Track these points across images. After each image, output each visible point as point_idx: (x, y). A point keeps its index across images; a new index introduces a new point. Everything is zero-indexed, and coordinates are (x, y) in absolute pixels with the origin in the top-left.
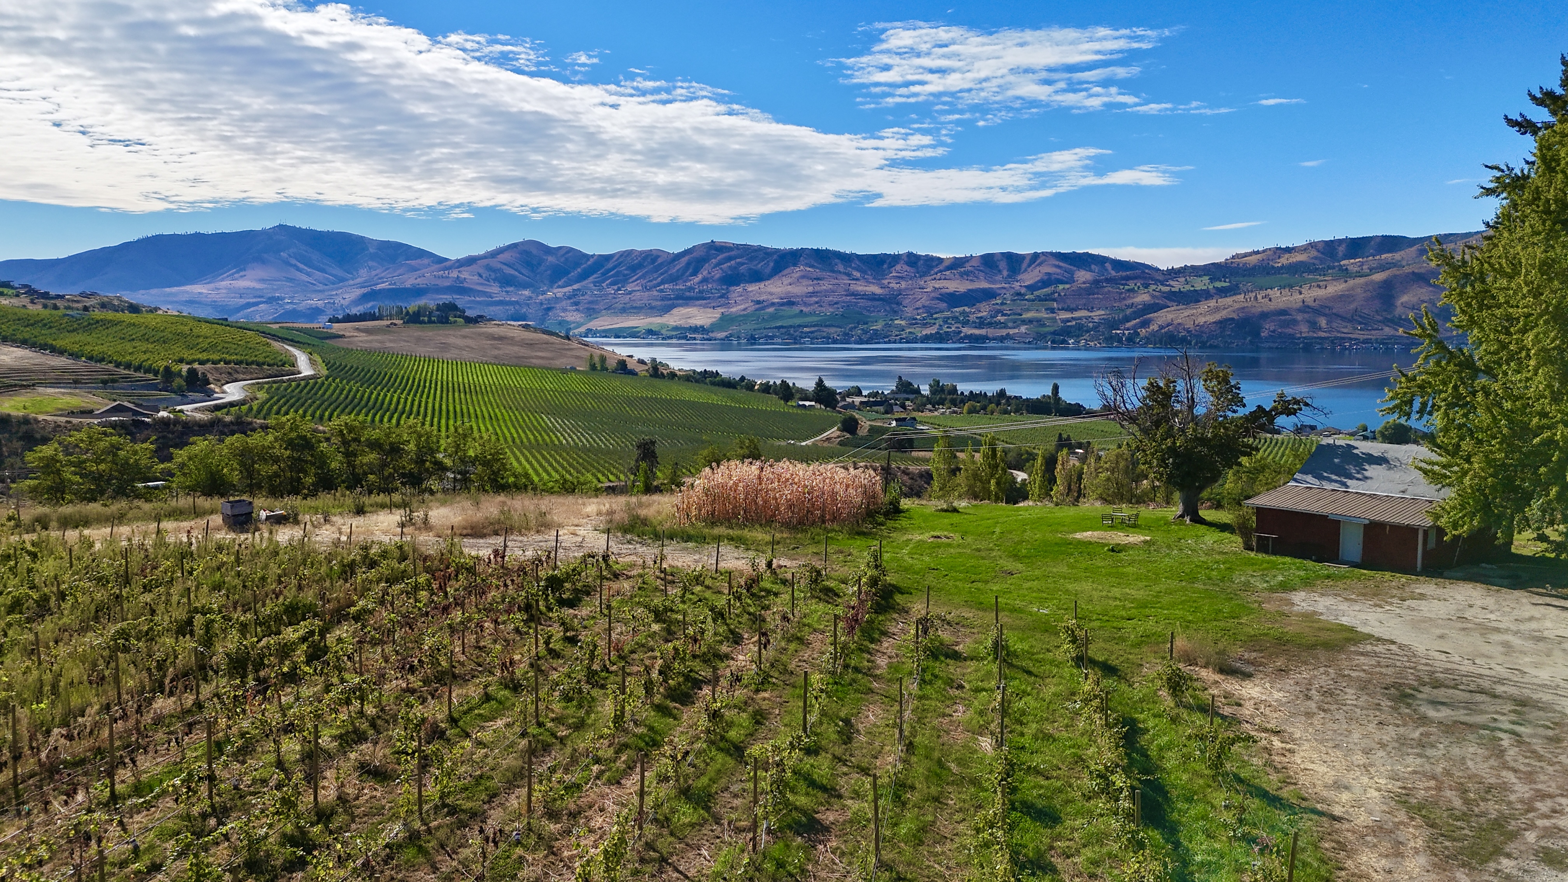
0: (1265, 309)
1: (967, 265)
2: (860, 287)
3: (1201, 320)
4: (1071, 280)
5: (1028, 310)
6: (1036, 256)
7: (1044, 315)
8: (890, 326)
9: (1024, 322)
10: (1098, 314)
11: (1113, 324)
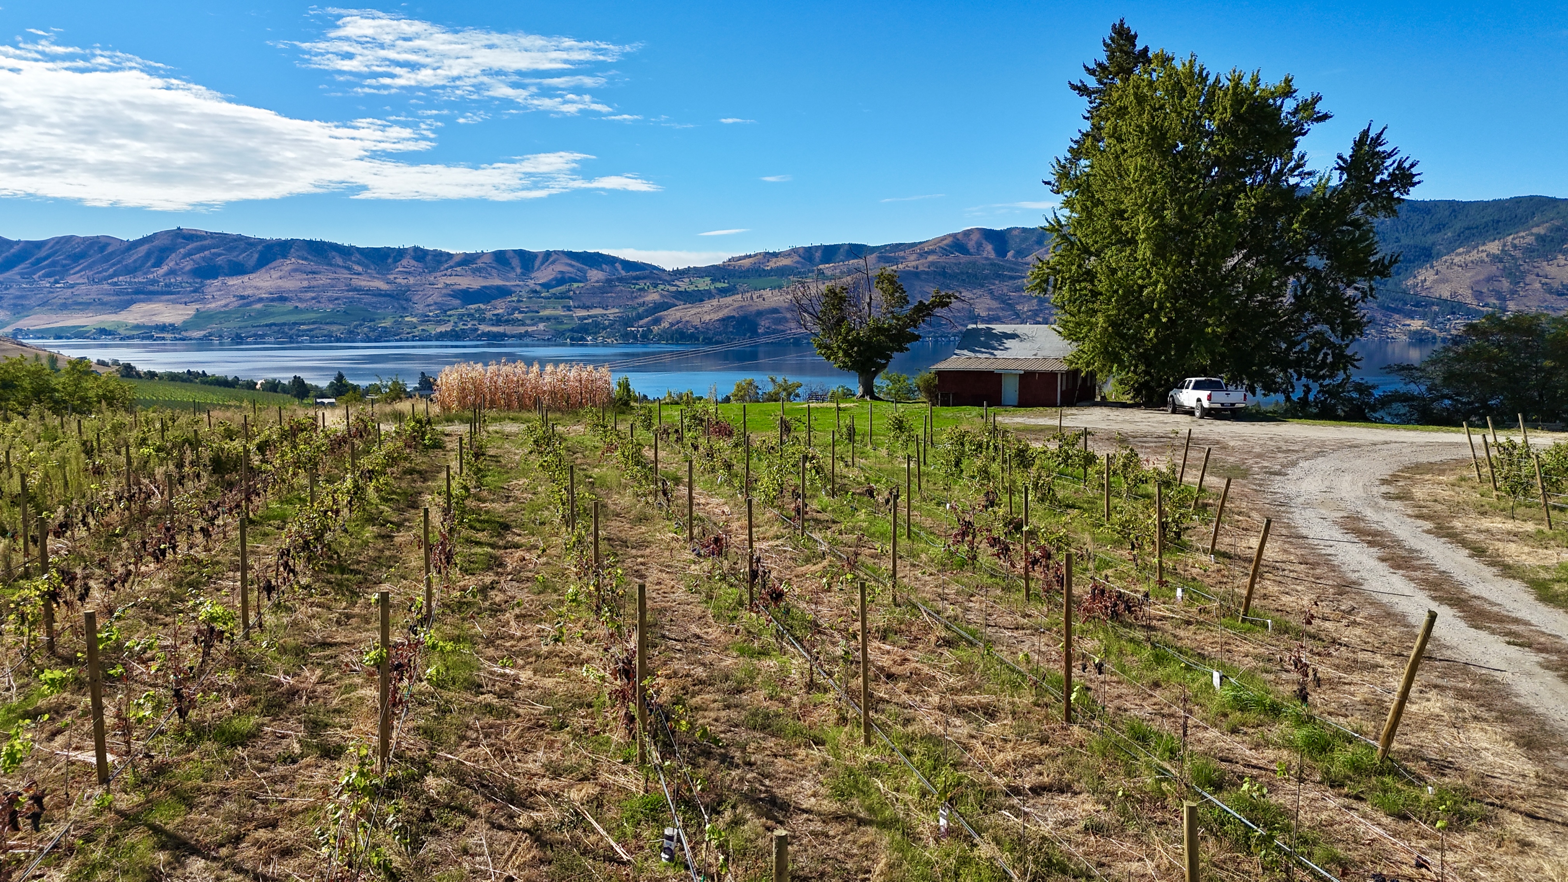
0: (760, 308)
1: (479, 261)
2: (363, 282)
3: (707, 318)
4: (584, 279)
5: (545, 308)
6: (548, 254)
7: (560, 312)
8: (400, 323)
9: (542, 319)
10: (613, 312)
11: (627, 322)
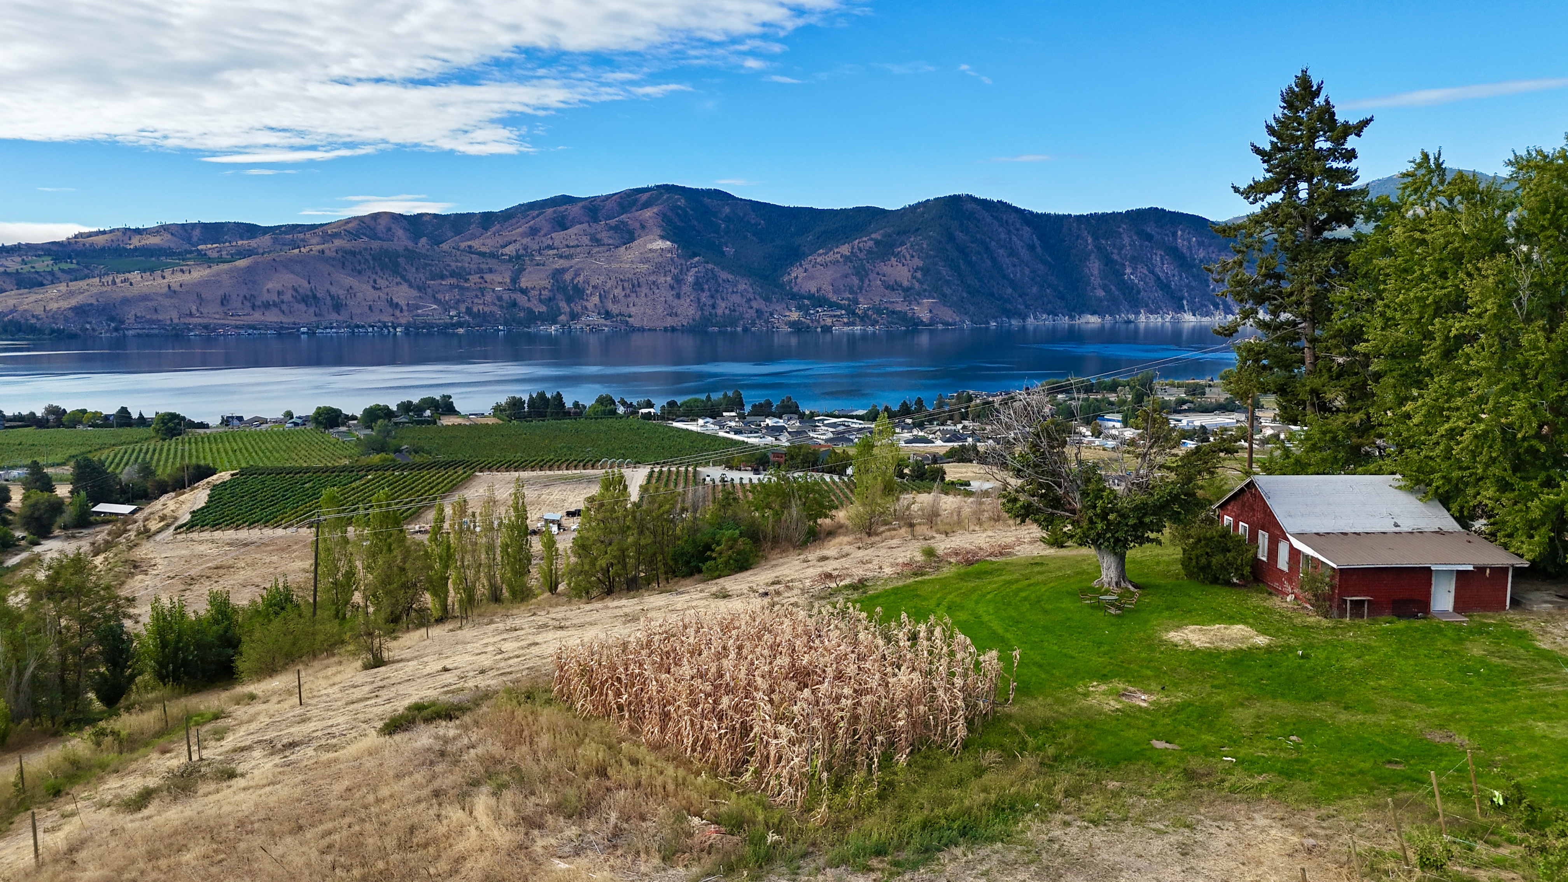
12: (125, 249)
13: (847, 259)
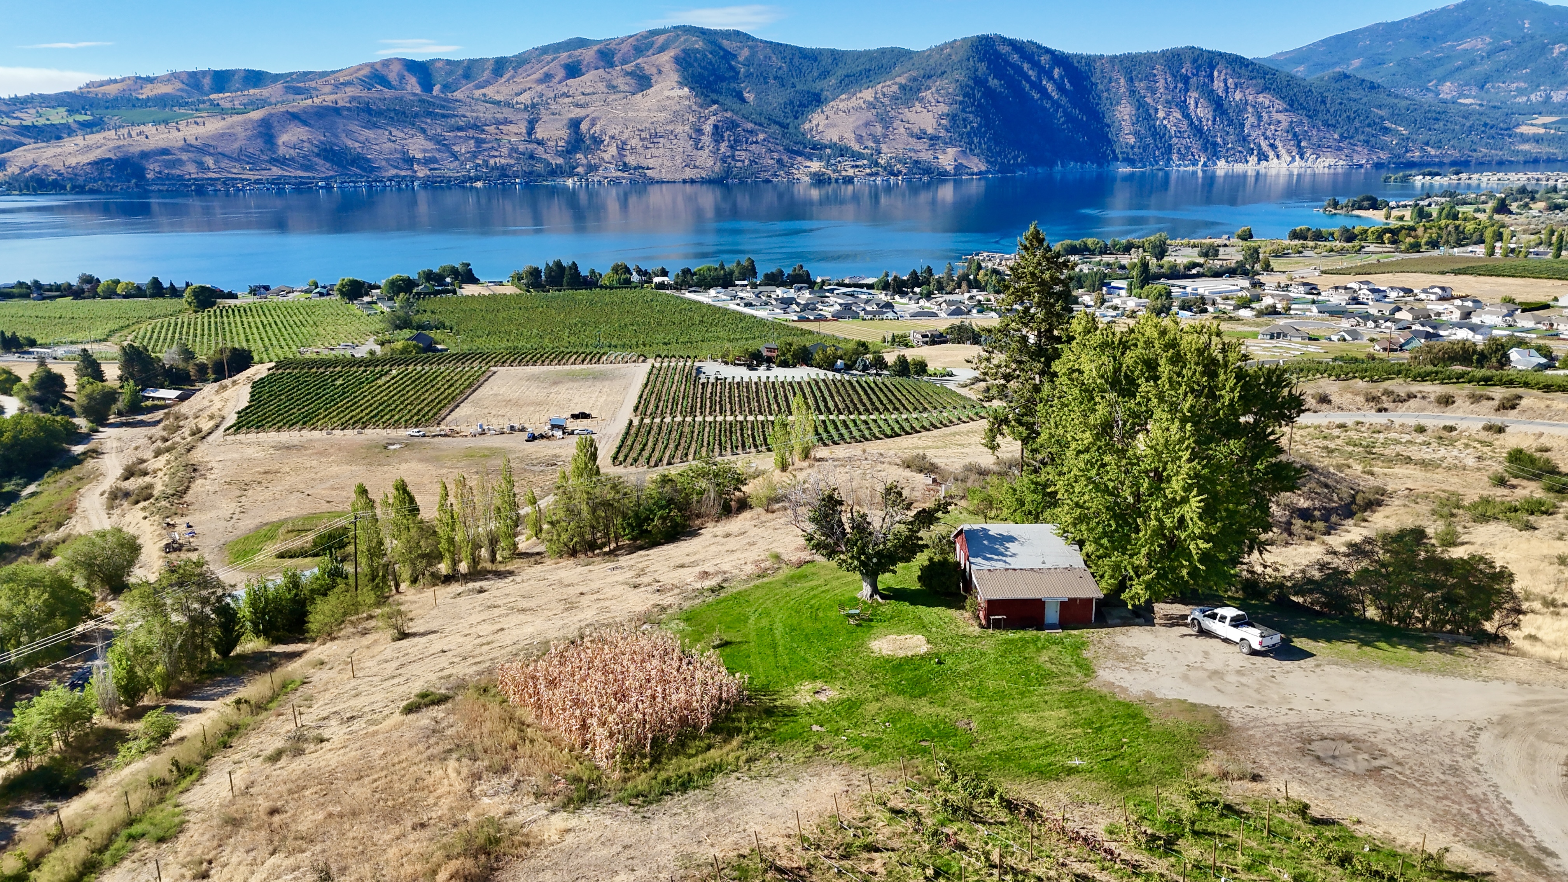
12: (138, 99)
13: (871, 106)
